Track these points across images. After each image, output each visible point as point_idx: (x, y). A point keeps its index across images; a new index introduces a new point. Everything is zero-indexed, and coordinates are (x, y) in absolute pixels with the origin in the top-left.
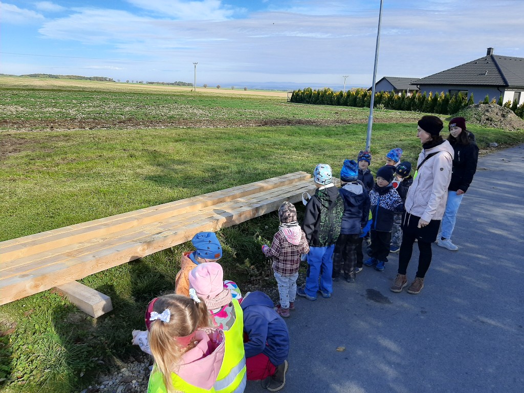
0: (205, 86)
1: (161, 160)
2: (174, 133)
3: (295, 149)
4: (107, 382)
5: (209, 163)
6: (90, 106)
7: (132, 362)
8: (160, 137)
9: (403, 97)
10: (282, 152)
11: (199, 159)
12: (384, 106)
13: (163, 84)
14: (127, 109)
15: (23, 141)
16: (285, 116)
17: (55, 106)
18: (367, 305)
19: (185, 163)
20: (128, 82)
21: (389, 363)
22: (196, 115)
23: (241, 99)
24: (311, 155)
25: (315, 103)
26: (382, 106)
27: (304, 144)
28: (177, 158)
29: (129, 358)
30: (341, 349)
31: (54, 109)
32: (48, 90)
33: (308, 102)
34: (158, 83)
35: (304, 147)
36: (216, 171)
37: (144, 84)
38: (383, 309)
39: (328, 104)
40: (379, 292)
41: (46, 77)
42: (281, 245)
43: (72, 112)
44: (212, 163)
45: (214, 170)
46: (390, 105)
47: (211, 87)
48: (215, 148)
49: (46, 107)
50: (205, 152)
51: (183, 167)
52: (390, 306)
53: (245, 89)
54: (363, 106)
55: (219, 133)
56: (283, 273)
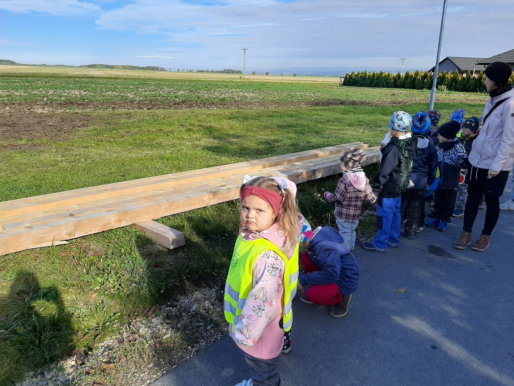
0: (254, 73)
1: (216, 134)
2: (227, 112)
3: (350, 125)
4: (184, 300)
5: (263, 137)
6: (145, 91)
7: (204, 288)
8: (214, 115)
9: (468, 79)
10: (336, 128)
11: (252, 134)
12: (446, 88)
13: (212, 72)
14: (181, 93)
15: (89, 118)
16: (338, 98)
17: (114, 91)
18: (429, 258)
19: (239, 137)
20: (178, 70)
21: (453, 304)
22: (246, 97)
23: (292, 83)
24: (367, 131)
25: (369, 86)
26: (444, 87)
27: (360, 121)
28: (231, 132)
29: (201, 284)
30: (402, 290)
31: (114, 93)
32: (106, 78)
33: (362, 86)
34: (208, 71)
35: (360, 124)
36: (269, 144)
37: (195, 73)
38: (445, 262)
39: (384, 87)
40: (440, 248)
41: (103, 67)
42: (346, 190)
43: (130, 95)
44: (265, 137)
45: (267, 143)
46: (453, 86)
47: (260, 74)
48: (268, 124)
49: (106, 92)
50: (258, 128)
51: (237, 140)
52: (453, 260)
53: (295, 75)
54: (422, 88)
55: (271, 112)
56: (346, 218)
